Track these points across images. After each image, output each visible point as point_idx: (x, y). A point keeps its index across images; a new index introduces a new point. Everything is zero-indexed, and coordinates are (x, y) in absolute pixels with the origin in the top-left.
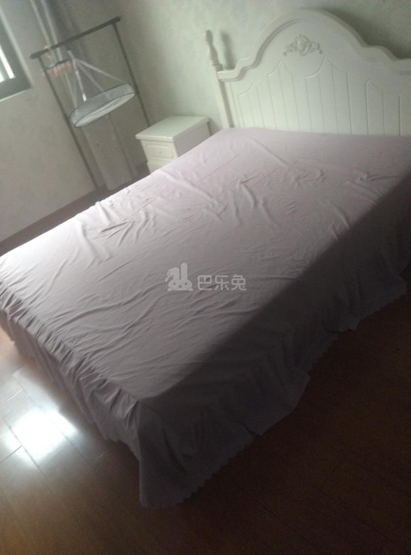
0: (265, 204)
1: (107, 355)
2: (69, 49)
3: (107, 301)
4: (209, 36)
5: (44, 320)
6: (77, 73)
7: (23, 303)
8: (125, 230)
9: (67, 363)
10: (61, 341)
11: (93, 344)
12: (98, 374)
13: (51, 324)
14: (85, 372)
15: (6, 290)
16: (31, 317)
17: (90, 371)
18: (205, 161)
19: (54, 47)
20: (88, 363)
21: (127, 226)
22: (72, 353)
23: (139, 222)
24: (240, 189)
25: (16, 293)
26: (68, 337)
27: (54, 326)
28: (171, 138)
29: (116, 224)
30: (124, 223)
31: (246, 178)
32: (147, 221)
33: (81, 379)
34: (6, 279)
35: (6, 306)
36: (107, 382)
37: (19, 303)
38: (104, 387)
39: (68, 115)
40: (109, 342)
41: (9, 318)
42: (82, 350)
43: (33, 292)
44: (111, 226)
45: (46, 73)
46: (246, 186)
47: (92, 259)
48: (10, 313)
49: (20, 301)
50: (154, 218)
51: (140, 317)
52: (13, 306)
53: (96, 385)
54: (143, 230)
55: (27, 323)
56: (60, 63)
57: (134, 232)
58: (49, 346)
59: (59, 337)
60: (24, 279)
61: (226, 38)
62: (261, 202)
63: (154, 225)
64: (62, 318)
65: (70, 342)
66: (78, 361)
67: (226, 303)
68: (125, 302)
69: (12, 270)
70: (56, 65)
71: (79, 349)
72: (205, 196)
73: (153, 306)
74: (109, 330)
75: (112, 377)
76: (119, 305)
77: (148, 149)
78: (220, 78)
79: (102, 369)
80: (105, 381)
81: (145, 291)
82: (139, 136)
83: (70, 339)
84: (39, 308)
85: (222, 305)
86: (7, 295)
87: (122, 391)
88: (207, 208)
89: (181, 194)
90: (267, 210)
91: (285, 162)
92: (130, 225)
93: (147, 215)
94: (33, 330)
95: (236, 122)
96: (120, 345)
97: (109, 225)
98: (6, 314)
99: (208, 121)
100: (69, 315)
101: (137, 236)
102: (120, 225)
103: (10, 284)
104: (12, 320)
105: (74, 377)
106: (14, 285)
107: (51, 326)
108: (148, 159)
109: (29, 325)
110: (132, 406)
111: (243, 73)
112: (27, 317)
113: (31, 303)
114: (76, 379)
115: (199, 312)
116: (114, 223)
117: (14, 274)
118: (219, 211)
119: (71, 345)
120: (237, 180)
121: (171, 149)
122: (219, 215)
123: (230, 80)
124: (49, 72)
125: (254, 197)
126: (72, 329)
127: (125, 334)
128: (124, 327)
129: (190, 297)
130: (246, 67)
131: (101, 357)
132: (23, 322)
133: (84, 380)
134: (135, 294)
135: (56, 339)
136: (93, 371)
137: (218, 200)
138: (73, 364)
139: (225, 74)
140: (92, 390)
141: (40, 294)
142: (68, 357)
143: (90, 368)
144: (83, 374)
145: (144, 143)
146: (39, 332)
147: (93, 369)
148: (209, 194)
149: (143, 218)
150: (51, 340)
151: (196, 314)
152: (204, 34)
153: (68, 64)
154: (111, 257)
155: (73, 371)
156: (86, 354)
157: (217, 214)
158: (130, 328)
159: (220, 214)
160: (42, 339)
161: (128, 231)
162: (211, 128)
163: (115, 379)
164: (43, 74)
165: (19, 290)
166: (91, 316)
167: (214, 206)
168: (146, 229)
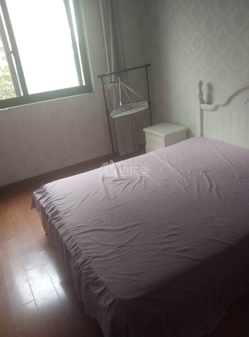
0: (217, 188)
1: (102, 261)
2: (118, 76)
3: (108, 225)
4: (201, 84)
5: (69, 227)
6: (120, 89)
7: (60, 213)
8: (127, 183)
9: (77, 258)
10: (76, 243)
11: (94, 251)
12: (94, 272)
13: (72, 231)
14: (87, 268)
15: (52, 202)
16: (62, 223)
17: (90, 269)
18: (182, 153)
19: (111, 74)
20: (89, 263)
21: (128, 181)
22: (81, 253)
23: (136, 180)
24: (202, 175)
25: (57, 206)
26: (80, 242)
27: (74, 233)
28: (164, 135)
29: (122, 179)
30: (127, 179)
31: (207, 169)
32: (140, 181)
33: (83, 272)
34: (54, 196)
35: (50, 212)
36: (98, 280)
37: (57, 212)
38: (96, 282)
39: (109, 111)
40: (104, 253)
41: (49, 220)
42: (88, 253)
43: (66, 208)
44: (118, 179)
45: (103, 87)
46: (206, 175)
47: (104, 196)
48: (50, 217)
49: (58, 211)
50: (145, 180)
51: (126, 242)
52: (53, 213)
53: (91, 280)
54: (137, 186)
55: (59, 226)
56: (112, 83)
57: (131, 186)
58: (68, 244)
59: (76, 240)
60: (64, 198)
61: (210, 87)
62: (215, 187)
63: (145, 184)
64: (81, 229)
65: (82, 245)
66: (83, 259)
67: (183, 249)
68: (119, 229)
69: (57, 191)
70: (110, 83)
71: (85, 252)
72: (179, 174)
73: (135, 237)
74: (105, 245)
75: (101, 277)
76: (115, 230)
77: (148, 138)
78: (201, 108)
79: (97, 270)
80: (97, 278)
81: (132, 225)
82: (145, 130)
83: (82, 244)
84: (67, 219)
85: (180, 249)
86: (51, 205)
87: (107, 289)
88: (179, 182)
89: (164, 169)
90: (218, 193)
91: (233, 166)
92: (130, 181)
93: (141, 177)
94: (61, 231)
95: (205, 134)
96: (110, 257)
97: (118, 178)
98: (48, 217)
99: (187, 129)
100: (84, 228)
101: (133, 189)
102: (124, 179)
103: (54, 200)
104: (51, 221)
105: (79, 269)
106: (57, 201)
107: (72, 232)
108: (147, 143)
109: (59, 228)
110: (111, 301)
111: (216, 108)
112: (60, 222)
113: (64, 214)
114: (79, 271)
115: (164, 250)
116: (121, 177)
117: (59, 194)
118: (187, 186)
119: (81, 248)
120: (201, 169)
121: (162, 141)
122: (186, 189)
123: (207, 110)
124: (104, 86)
125: (210, 183)
126: (83, 238)
127: (115, 250)
128: (115, 245)
129: (160, 237)
130: (219, 105)
131: (97, 262)
132: (57, 225)
133: (84, 273)
134: (125, 226)
135: (73, 241)
136: (91, 269)
137: (187, 179)
138: (80, 260)
139: (205, 106)
140: (88, 281)
141: (70, 210)
142: (78, 255)
143: (90, 266)
144: (85, 269)
145: (146, 134)
146: (65, 234)
147: (92, 267)
148: (181, 174)
149: (139, 179)
150: (70, 241)
151: (161, 251)
152: (198, 82)
153: (116, 84)
154: (115, 198)
155: (79, 265)
156: (89, 257)
157: (185, 187)
158: (118, 247)
159: (187, 187)
160: (65, 238)
161: (128, 184)
162: (188, 134)
163: (103, 279)
164: (102, 87)
165: (58, 205)
166: (97, 232)
167: (183, 181)
168: (139, 186)
